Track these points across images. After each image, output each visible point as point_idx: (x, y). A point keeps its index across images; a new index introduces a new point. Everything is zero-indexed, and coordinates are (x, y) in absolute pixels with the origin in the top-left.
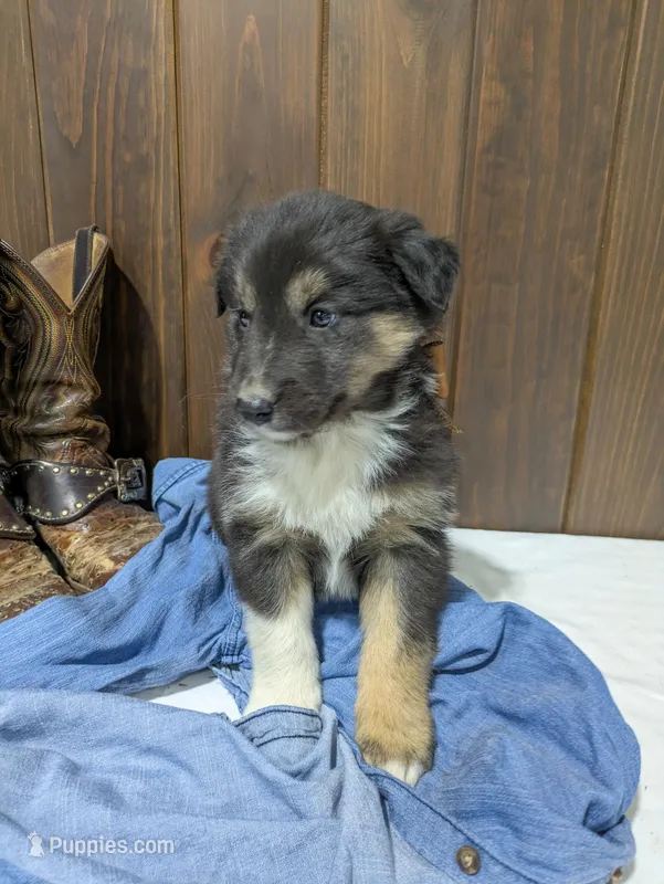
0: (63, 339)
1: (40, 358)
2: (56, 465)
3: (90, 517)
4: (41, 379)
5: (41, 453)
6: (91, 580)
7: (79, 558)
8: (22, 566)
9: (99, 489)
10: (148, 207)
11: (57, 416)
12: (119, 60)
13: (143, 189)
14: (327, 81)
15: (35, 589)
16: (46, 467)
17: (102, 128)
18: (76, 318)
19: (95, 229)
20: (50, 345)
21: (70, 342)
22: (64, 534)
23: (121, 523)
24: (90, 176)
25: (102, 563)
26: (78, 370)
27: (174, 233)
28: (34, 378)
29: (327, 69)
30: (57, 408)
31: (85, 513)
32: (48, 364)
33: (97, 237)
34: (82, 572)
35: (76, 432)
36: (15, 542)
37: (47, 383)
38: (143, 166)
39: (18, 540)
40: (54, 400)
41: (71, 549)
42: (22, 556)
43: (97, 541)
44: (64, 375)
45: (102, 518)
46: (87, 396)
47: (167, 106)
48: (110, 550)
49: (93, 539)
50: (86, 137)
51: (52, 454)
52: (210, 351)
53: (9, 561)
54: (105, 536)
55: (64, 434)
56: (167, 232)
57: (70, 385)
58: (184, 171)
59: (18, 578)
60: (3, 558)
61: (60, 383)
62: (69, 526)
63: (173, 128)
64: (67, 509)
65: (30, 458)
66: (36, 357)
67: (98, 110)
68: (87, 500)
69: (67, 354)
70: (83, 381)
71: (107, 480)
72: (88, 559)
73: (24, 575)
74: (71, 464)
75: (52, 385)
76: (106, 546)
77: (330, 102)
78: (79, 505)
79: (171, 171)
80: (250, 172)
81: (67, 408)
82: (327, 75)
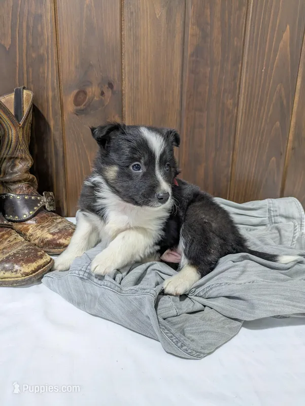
0: (18, 138)
1: (7, 146)
2: (17, 196)
3: (36, 217)
4: (8, 156)
5: (10, 191)
6: (42, 244)
7: (35, 235)
8: (12, 238)
9: (39, 205)
10: (44, 77)
11: (16, 173)
12: (28, 10)
13: (41, 70)
14: (124, 23)
15: (21, 247)
16: (13, 196)
17: (21, 41)
18: (23, 128)
19: (24, 88)
20: (12, 141)
21: (21, 138)
22: (25, 226)
23: (50, 219)
24: (16, 63)
25: (46, 236)
26: (25, 151)
27: (56, 91)
28: (5, 156)
29: (124, 18)
30: (16, 169)
31: (34, 216)
32: (11, 150)
33: (25, 92)
34: (37, 241)
35: (25, 180)
36: (7, 229)
37: (11, 158)
38: (41, 60)
39: (7, 227)
40: (14, 166)
41: (30, 231)
42: (11, 234)
43: (41, 227)
44: (18, 154)
45: (42, 217)
46: (29, 164)
47: (52, 33)
48: (49, 230)
49: (39, 227)
50: (13, 45)
51: (15, 190)
52: (75, 144)
53: (6, 236)
54: (45, 225)
55: (20, 181)
56: (53, 90)
57: (21, 158)
58: (60, 62)
59: (12, 243)
60: (3, 235)
61: (17, 158)
62: (26, 222)
63: (55, 42)
64: (26, 215)
65: (5, 193)
66: (5, 146)
67: (18, 33)
68: (34, 210)
69: (20, 144)
70: (28, 157)
71: (41, 201)
72: (39, 235)
73: (14, 242)
74: (24, 195)
75: (13, 159)
76: (46, 229)
77: (125, 33)
78: (31, 212)
79: (55, 62)
80: (91, 62)
81: (21, 169)
82: (124, 20)
